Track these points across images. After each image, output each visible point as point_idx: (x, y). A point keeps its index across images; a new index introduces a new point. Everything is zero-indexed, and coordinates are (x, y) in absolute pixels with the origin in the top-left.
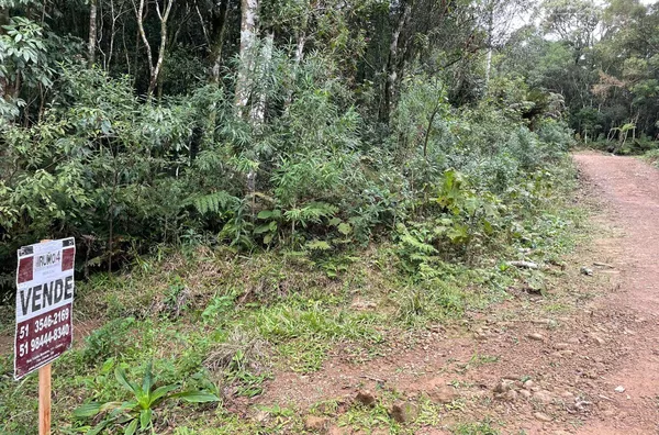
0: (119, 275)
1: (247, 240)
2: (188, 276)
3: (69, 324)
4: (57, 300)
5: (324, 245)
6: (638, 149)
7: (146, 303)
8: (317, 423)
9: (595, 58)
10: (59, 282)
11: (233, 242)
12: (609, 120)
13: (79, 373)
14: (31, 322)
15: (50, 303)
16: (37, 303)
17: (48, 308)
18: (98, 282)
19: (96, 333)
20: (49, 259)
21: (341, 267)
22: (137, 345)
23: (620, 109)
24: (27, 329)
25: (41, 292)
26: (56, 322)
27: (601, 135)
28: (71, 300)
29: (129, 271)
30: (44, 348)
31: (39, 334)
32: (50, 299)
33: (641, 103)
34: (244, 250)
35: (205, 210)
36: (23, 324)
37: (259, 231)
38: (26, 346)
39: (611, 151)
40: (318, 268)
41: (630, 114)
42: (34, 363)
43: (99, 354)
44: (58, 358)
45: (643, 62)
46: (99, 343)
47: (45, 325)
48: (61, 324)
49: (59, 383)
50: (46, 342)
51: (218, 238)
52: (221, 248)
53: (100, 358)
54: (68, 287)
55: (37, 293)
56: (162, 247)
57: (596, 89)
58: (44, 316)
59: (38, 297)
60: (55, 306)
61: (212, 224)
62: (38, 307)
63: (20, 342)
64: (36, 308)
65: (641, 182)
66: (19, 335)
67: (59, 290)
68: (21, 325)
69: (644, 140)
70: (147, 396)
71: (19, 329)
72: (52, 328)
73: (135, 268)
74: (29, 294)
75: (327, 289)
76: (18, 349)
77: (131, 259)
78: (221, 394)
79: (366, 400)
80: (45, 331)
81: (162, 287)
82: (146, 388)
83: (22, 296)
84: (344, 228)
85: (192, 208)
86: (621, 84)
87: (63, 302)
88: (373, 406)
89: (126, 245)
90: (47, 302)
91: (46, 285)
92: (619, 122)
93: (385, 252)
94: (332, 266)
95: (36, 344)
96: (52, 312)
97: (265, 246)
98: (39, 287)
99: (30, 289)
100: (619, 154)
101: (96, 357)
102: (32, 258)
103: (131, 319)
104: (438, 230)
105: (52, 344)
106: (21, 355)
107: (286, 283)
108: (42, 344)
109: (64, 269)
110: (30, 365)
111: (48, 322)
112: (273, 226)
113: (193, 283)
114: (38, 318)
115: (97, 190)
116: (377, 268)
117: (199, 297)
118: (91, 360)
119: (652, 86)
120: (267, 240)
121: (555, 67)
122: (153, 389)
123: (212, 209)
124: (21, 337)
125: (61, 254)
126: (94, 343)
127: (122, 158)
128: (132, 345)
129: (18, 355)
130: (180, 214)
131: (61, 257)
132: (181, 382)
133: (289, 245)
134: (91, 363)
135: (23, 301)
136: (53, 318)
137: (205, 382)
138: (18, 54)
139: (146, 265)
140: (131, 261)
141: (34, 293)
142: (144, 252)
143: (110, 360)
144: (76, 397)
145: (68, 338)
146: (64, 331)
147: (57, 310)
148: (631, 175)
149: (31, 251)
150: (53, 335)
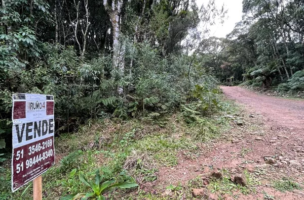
0: (72, 134)
1: (126, 114)
2: (102, 131)
3: (53, 149)
4: (44, 133)
5: (157, 114)
6: (236, 84)
7: (86, 144)
8: (201, 193)
9: (220, 57)
10: (45, 122)
11: (120, 116)
12: (226, 76)
13: (58, 178)
14: (26, 148)
15: (39, 135)
16: (30, 134)
17: (38, 138)
18: (63, 137)
19: (65, 158)
20: (37, 106)
21: (165, 122)
22: (85, 162)
23: (228, 72)
24: (22, 152)
25: (32, 127)
26: (44, 148)
27: (224, 81)
28: (53, 134)
29: (77, 132)
30: (36, 166)
31: (32, 156)
32: (39, 132)
33: (235, 70)
34: (124, 118)
35: (107, 104)
36: (19, 149)
37: (130, 111)
38: (22, 165)
39: (228, 85)
40: (155, 124)
41: (232, 74)
42: (29, 177)
43: (68, 168)
44: (46, 171)
45: (234, 57)
46: (68, 162)
47: (37, 150)
48: (47, 149)
49: (48, 185)
50: (37, 161)
51: (113, 115)
52: (115, 119)
53: (68, 170)
54: (51, 126)
55: (30, 128)
56: (90, 121)
57: (222, 66)
58: (35, 143)
59: (31, 130)
60: (42, 137)
61: (110, 109)
62: (31, 137)
63: (16, 162)
64: (29, 138)
65: (242, 93)
66: (15, 157)
67: (45, 127)
68: (16, 150)
69: (237, 81)
70: (98, 188)
71: (15, 153)
72: (41, 152)
73: (79, 130)
74: (23, 127)
75: (161, 132)
76: (15, 168)
77: (77, 126)
78: (137, 182)
79: (218, 176)
80: (36, 154)
81: (92, 136)
82: (97, 183)
83: (17, 129)
84: (164, 107)
85: (102, 104)
86: (229, 64)
87: (48, 135)
88: (221, 179)
89: (74, 121)
90: (37, 134)
91: (36, 123)
92: (229, 76)
93: (180, 115)
94: (161, 122)
95: (30, 163)
96: (41, 141)
97: (132, 117)
98: (31, 124)
99: (24, 124)
100: (230, 86)
101: (66, 170)
102: (24, 102)
103: (80, 151)
104: (199, 105)
105: (42, 162)
106: (18, 172)
107: (144, 130)
108: (34, 163)
109: (48, 114)
110: (25, 178)
111: (38, 148)
112: (135, 108)
113: (105, 134)
114: (31, 145)
115: (62, 97)
116: (178, 122)
117: (108, 139)
118: (63, 172)
119: (237, 65)
120: (133, 114)
121: (208, 61)
122: (101, 183)
123: (110, 103)
124: (17, 159)
125: (46, 104)
126: (65, 163)
127: (71, 85)
128: (83, 162)
129: (15, 172)
130: (97, 106)
131: (46, 106)
132: (113, 178)
133: (143, 115)
134: (64, 173)
135: (18, 132)
136: (42, 145)
137: (127, 176)
138: (24, 40)
139: (84, 128)
140: (77, 127)
141: (27, 127)
142: (83, 123)
143: (73, 170)
144: (58, 192)
145: (52, 158)
146: (50, 153)
147: (45, 140)
148: (238, 91)
149: (24, 97)
150: (42, 156)
